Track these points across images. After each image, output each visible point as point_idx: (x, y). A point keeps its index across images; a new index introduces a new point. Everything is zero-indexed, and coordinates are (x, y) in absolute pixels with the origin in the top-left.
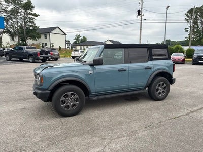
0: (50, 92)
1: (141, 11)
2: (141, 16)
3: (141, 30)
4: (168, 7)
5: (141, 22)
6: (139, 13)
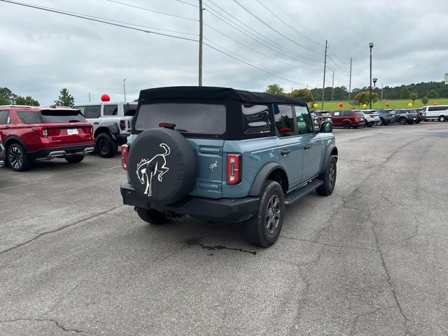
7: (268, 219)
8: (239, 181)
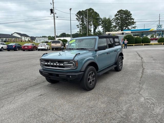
0: (83, 72)
1: (54, 10)
2: (54, 14)
3: (55, 25)
4: (71, 9)
5: (54, 19)
6: (52, 11)
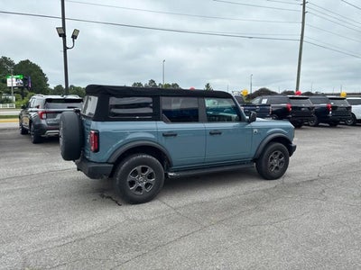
7: (132, 183)
8: (97, 150)
